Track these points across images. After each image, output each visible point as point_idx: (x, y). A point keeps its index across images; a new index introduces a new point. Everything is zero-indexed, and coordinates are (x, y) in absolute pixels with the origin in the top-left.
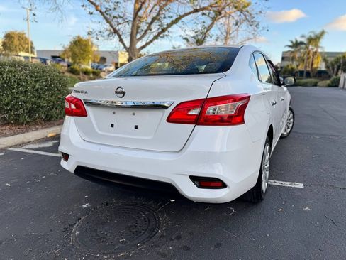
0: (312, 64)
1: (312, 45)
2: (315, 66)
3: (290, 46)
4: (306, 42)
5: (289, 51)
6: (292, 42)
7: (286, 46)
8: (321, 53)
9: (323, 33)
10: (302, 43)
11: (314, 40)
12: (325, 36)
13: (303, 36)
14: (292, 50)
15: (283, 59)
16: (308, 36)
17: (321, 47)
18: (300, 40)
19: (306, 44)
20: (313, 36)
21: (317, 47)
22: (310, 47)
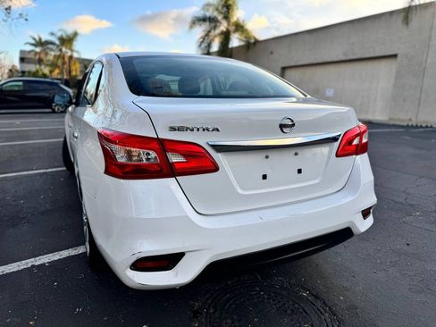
0: (70, 72)
1: (66, 47)
2: (74, 73)
3: (32, 44)
4: (58, 42)
5: (32, 51)
6: (34, 39)
7: (27, 43)
8: (78, 59)
9: (76, 34)
10: (49, 42)
11: (67, 41)
13: (52, 34)
14: (38, 50)
15: (22, 60)
16: (59, 34)
17: (77, 52)
19: (58, 46)
20: (64, 36)
21: (72, 50)
22: (64, 49)
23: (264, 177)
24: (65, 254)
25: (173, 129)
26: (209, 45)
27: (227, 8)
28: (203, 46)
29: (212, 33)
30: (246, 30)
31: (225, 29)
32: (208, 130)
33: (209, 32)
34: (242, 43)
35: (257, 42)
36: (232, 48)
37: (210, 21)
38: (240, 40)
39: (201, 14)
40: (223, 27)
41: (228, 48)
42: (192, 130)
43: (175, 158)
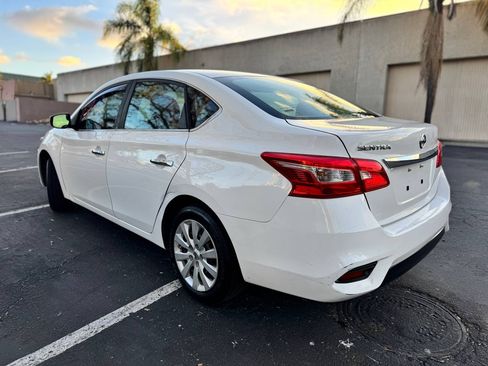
23: (408, 188)
25: (360, 149)
26: (129, 54)
27: (147, 11)
28: (123, 53)
29: (133, 40)
31: (146, 36)
32: (383, 148)
33: (129, 38)
35: (185, 51)
37: (128, 27)
39: (116, 17)
40: (145, 33)
41: (152, 56)
42: (374, 149)
43: (364, 179)
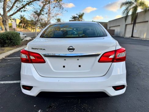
3: (72, 18)
4: (78, 17)
9: (83, 14)
10: (76, 17)
11: (81, 16)
12: (84, 15)
13: (77, 14)
14: (73, 20)
16: (79, 14)
17: (83, 19)
18: (76, 16)
19: (78, 18)
20: (80, 15)
21: (82, 19)
22: (80, 19)
23: (64, 67)
24: (12, 82)
25: (32, 48)
26: (128, 13)
29: (129, 8)
30: (145, 4)
31: (135, 5)
32: (42, 49)
33: (128, 7)
34: (143, 10)
36: (138, 13)
38: (142, 9)
41: (136, 13)
42: (37, 49)
43: (32, 58)
